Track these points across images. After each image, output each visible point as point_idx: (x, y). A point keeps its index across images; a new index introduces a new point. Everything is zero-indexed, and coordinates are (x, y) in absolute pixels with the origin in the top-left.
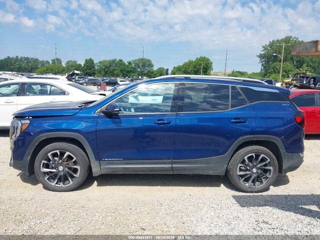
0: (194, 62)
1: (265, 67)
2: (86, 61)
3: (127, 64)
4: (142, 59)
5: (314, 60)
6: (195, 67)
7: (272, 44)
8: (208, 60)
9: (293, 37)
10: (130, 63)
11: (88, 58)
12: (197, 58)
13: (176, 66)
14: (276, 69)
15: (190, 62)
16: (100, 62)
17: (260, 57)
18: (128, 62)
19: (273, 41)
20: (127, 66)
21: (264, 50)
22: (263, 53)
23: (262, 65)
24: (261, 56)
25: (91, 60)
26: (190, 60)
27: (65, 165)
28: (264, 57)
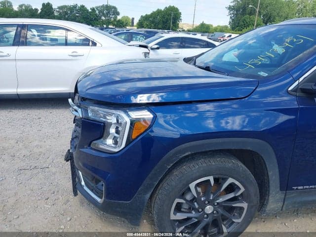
0: (163, 12)
1: (233, 20)
2: (43, 5)
3: (90, 10)
4: (107, 6)
5: (280, 15)
6: (163, 17)
8: (177, 10)
10: (93, 9)
11: (46, 2)
12: (166, 7)
13: (144, 15)
14: (245, 22)
15: (159, 12)
16: (59, 8)
17: (229, 9)
18: (91, 9)
20: (90, 12)
21: (233, 2)
22: (232, 4)
23: (231, 18)
25: (48, 4)
26: (158, 9)
27: (218, 203)
28: (233, 9)
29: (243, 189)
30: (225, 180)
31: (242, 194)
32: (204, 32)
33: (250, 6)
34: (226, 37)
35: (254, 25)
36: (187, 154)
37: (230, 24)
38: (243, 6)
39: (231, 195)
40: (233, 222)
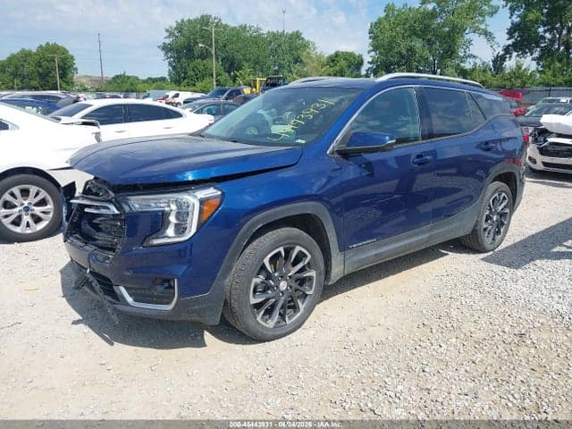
0: (35, 54)
1: (174, 68)
6: (39, 64)
7: (180, 27)
9: (213, 16)
12: (41, 46)
14: (197, 71)
15: (26, 55)
17: (163, 49)
19: (183, 21)
21: (169, 37)
22: (168, 41)
23: (170, 64)
24: (166, 48)
27: (290, 277)
28: (171, 50)
29: (309, 256)
30: (293, 249)
31: (309, 263)
32: (127, 91)
33: (200, 45)
34: (170, 97)
35: (212, 75)
36: (259, 226)
37: (169, 75)
38: (186, 44)
39: (300, 266)
40: (307, 295)
